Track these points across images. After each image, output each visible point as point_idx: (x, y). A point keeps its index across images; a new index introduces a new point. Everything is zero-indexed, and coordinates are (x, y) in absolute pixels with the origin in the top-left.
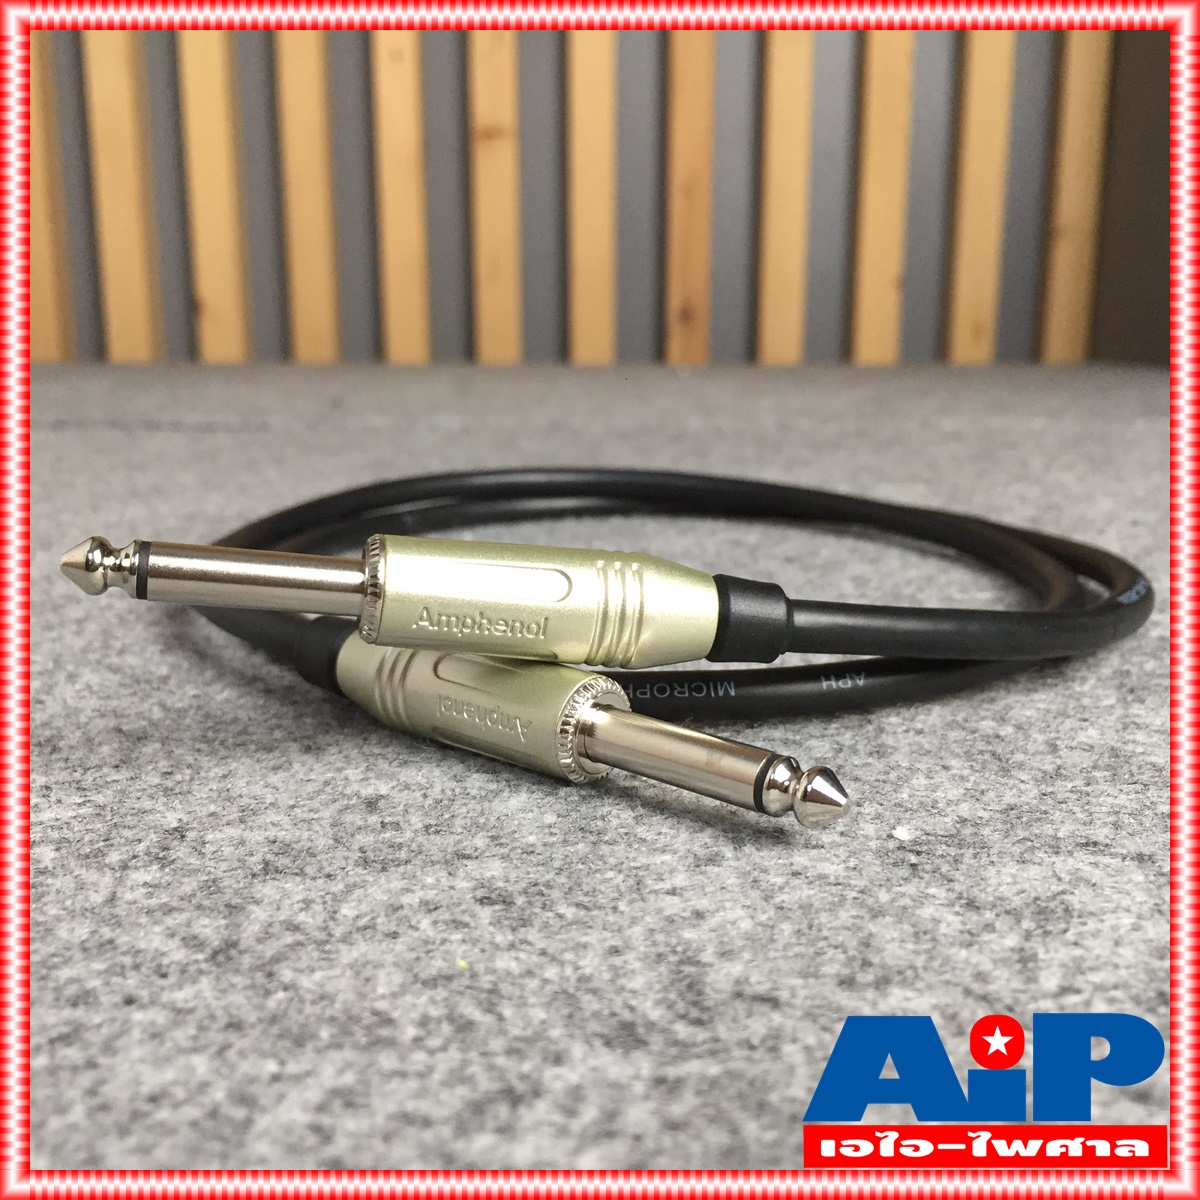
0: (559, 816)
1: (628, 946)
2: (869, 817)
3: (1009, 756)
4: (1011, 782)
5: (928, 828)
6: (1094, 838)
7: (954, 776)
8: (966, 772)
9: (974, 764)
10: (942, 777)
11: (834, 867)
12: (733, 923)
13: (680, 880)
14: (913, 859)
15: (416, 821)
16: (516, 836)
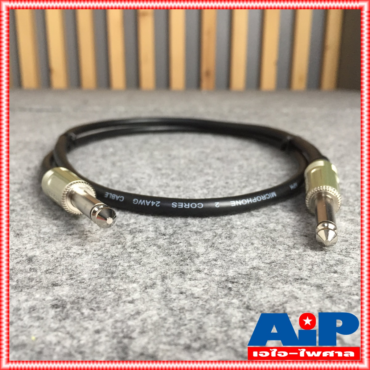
0: (100, 265)
1: (103, 329)
2: (218, 266)
3: (277, 239)
4: (275, 250)
5: (240, 271)
6: (302, 276)
7: (255, 247)
8: (259, 246)
9: (264, 242)
10: (250, 248)
11: (198, 290)
12: (150, 317)
13: (136, 296)
14: (230, 285)
15: (44, 268)
16: (80, 274)
